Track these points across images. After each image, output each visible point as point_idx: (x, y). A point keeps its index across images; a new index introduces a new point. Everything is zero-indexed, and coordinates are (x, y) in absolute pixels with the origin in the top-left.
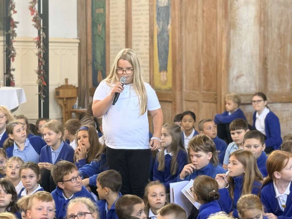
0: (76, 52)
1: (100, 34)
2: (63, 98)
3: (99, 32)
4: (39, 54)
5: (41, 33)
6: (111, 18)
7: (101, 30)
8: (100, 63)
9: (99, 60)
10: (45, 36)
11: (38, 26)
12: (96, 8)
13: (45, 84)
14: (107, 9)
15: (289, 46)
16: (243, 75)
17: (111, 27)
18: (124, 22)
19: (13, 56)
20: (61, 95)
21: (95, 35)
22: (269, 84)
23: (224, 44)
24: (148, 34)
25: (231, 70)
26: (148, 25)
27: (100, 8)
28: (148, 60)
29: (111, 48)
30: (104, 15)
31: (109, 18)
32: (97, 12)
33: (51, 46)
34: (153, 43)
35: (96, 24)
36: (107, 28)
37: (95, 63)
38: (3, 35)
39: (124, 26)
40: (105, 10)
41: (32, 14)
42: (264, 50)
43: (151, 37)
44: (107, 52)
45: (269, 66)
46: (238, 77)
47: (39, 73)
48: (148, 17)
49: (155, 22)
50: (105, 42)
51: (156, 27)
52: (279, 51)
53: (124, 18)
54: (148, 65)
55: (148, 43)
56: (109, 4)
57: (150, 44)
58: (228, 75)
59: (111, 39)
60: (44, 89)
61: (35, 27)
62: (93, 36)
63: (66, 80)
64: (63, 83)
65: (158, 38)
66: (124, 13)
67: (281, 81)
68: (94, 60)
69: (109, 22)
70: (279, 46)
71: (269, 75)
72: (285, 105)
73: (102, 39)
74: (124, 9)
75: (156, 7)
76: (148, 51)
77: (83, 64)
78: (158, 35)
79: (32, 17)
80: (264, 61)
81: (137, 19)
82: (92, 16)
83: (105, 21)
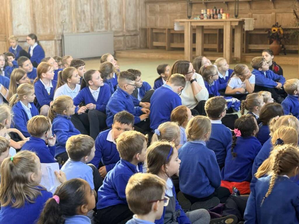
15: (47, 7)
16: (21, 24)
22: (38, 30)
23: (8, 5)
25: (14, 22)
42: (33, 9)
45: (37, 19)
46: (18, 26)
52: (42, 10)
58: (12, 24)
67: (44, 28)
70: (41, 7)
71: (37, 24)
72: (48, 42)
80: (33, 16)
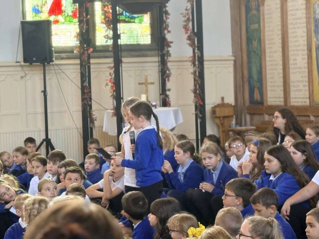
0: (231, 70)
1: (255, 50)
2: (219, 117)
3: (255, 48)
4: (194, 73)
5: (196, 51)
6: (266, 33)
7: (256, 47)
8: (256, 80)
9: (255, 76)
10: (200, 55)
11: (192, 45)
12: (250, 24)
13: (202, 103)
17: (267, 42)
18: (280, 36)
19: (168, 76)
21: (251, 52)
24: (305, 48)
26: (305, 38)
27: (255, 23)
28: (306, 74)
29: (267, 63)
30: (259, 30)
31: (264, 34)
32: (252, 28)
33: (206, 65)
34: (311, 56)
35: (251, 40)
36: (262, 43)
37: (251, 80)
39: (280, 41)
40: (259, 25)
41: (186, 33)
43: (310, 50)
47: (195, 92)
48: (305, 30)
49: (313, 35)
50: (261, 58)
51: (314, 40)
53: (280, 32)
54: (307, 79)
55: (306, 57)
56: (264, 19)
57: (308, 58)
59: (268, 55)
60: (200, 108)
61: (190, 45)
62: (249, 52)
63: (223, 99)
64: (219, 101)
65: (316, 51)
66: (280, 27)
68: (250, 77)
69: (264, 37)
73: (258, 54)
74: (280, 23)
75: (314, 19)
76: (306, 65)
77: (239, 82)
78: (316, 48)
79: (186, 36)
81: (293, 33)
82: (247, 31)
83: (260, 36)
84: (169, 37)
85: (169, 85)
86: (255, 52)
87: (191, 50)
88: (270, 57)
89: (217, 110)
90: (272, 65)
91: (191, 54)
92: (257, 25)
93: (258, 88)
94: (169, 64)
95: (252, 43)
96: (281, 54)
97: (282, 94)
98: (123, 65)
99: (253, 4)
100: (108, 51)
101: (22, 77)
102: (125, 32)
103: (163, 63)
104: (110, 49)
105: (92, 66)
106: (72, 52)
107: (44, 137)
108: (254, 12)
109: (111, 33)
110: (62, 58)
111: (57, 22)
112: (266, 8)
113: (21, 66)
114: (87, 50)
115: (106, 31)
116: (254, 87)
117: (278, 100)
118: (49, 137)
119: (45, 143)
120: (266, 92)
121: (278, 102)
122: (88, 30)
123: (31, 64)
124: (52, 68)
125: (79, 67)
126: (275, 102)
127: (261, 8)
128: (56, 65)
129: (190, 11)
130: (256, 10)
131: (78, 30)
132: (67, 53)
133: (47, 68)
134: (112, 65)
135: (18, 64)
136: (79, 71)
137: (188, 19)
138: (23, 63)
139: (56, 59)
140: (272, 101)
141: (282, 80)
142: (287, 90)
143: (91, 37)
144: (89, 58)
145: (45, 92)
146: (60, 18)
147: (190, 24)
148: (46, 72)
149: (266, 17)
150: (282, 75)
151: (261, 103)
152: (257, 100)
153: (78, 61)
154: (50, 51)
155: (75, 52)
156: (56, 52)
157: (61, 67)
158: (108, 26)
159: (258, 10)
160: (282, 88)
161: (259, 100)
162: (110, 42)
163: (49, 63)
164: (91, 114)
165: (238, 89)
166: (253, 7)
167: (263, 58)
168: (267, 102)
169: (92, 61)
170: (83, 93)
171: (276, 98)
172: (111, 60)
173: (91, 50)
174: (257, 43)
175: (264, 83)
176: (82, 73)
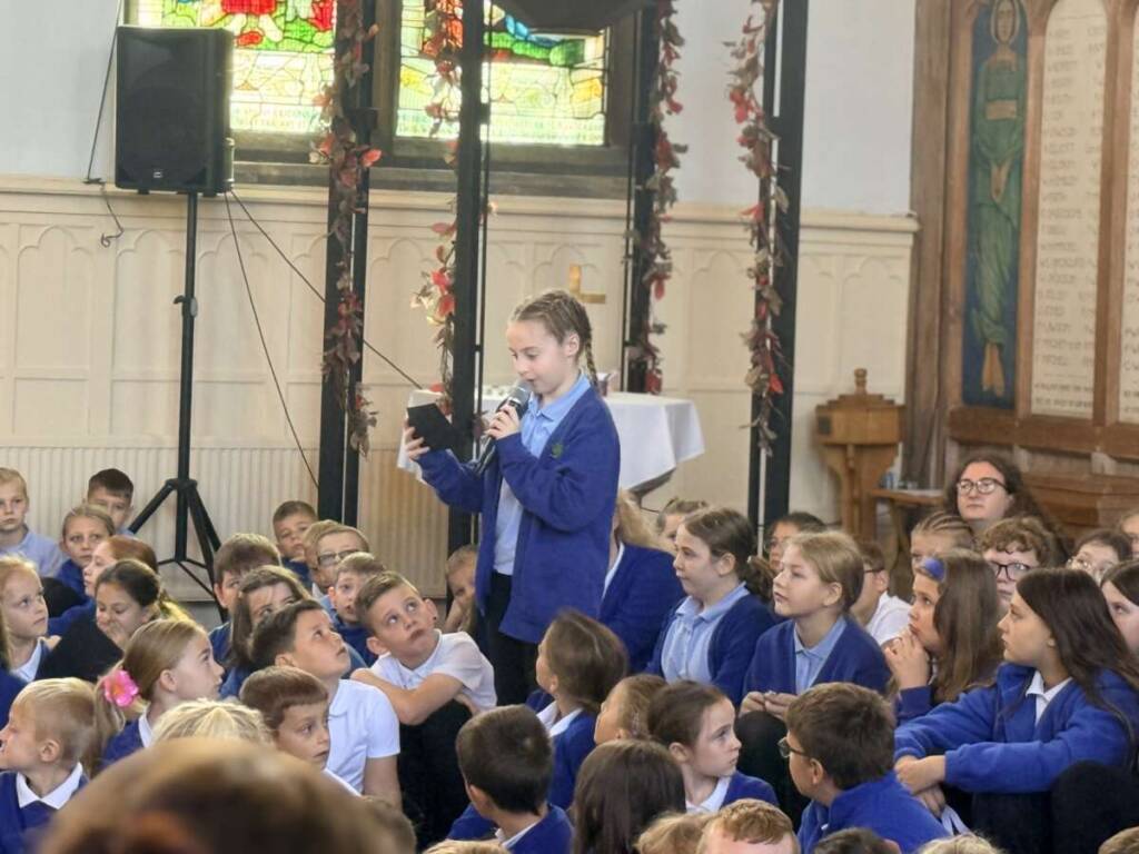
0: (903, 269)
1: (998, 200)
2: (843, 447)
3: (998, 191)
4: (760, 273)
5: (773, 190)
6: (1046, 140)
7: (1002, 186)
8: (993, 313)
9: (991, 299)
10: (785, 204)
11: (759, 165)
12: (988, 100)
13: (779, 390)
14: (1031, 103)
17: (1045, 174)
18: (1097, 156)
19: (660, 277)
20: (838, 434)
21: (980, 205)
27: (1005, 98)
29: (1042, 255)
30: (1017, 127)
31: (1037, 142)
32: (991, 117)
33: (807, 242)
35: (987, 161)
36: (1027, 176)
37: (974, 311)
38: (625, 195)
39: (1096, 173)
40: (1022, 109)
41: (740, 118)
44: (1025, 274)
47: (756, 343)
50: (1016, 234)
53: (1097, 141)
56: (1040, 86)
59: (1044, 222)
60: (772, 406)
61: (750, 166)
62: (973, 208)
63: (861, 376)
64: (846, 386)
66: (1098, 122)
68: (972, 301)
69: (1036, 153)
73: (1008, 218)
74: (1099, 106)
77: (930, 316)
79: (738, 130)
82: (973, 128)
83: (1022, 150)
84: (673, 128)
85: (659, 310)
86: (997, 208)
87: (751, 182)
88: (1053, 230)
89: (838, 418)
90: (1056, 261)
91: (752, 198)
92: (1011, 106)
93: (1000, 346)
94: (666, 231)
95: (988, 173)
96: (1095, 223)
97: (1086, 375)
98: (493, 221)
99: (1004, 26)
100: (440, 164)
101: (105, 240)
102: (509, 97)
103: (645, 224)
104: (449, 159)
105: (373, 217)
106: (304, 158)
107: (171, 472)
108: (1006, 56)
109: (453, 98)
110: (263, 180)
111: (252, 38)
112: (1051, 42)
113: (105, 197)
114: (360, 155)
115: (437, 90)
116: (985, 340)
117: (1070, 395)
118: (192, 476)
119: (173, 495)
120: (1030, 364)
121: (1071, 403)
122: (367, 80)
123: (144, 192)
124: (222, 212)
125: (324, 215)
126: (1057, 402)
127: (1033, 42)
128: (238, 201)
129: (761, 35)
130: (1013, 48)
131: (330, 78)
132: (282, 158)
133: (201, 211)
134: (451, 219)
135: (96, 189)
136: (324, 230)
137: (753, 64)
138: (111, 188)
139: (241, 179)
140: (1048, 401)
141: (1091, 321)
142: (1109, 363)
143: (379, 106)
144: (365, 185)
145: (187, 302)
146: (266, 23)
147: (758, 86)
148: (200, 226)
149: (1049, 76)
150: (1092, 304)
151: (1007, 403)
152: (991, 391)
153: (322, 195)
154: (220, 150)
155: (314, 158)
156: (242, 154)
157: (256, 212)
158: (445, 72)
159: (1021, 49)
160: (1091, 354)
161: (1000, 392)
162: (450, 133)
163: (210, 194)
164: (355, 402)
165: (922, 343)
166: (1004, 38)
167: (1025, 234)
168: (1029, 402)
169: (376, 197)
170: (332, 318)
171: (1065, 388)
172: (447, 199)
173: (377, 154)
174: (1009, 175)
175: (1023, 328)
176: (332, 239)
